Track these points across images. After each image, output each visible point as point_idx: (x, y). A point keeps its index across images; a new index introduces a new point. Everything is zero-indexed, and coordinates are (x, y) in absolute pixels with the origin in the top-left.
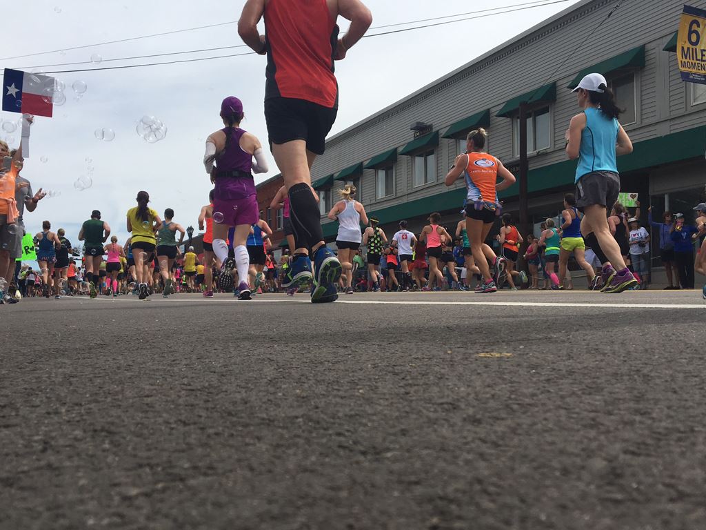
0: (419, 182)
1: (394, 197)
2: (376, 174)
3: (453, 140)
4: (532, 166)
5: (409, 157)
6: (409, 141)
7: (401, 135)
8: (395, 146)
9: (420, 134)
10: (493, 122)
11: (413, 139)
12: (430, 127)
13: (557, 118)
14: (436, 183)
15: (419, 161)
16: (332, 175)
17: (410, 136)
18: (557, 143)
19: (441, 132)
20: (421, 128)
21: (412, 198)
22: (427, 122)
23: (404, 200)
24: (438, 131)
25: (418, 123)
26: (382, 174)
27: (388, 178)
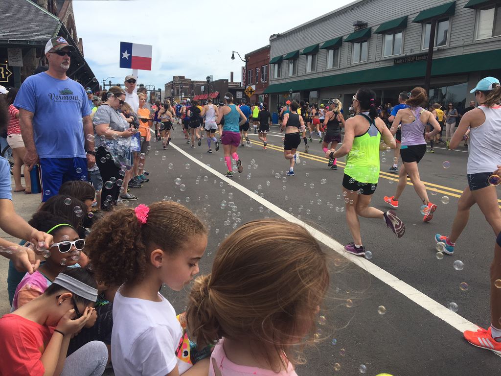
0: (355, 60)
1: (338, 68)
2: (327, 52)
3: (381, 35)
4: (434, 57)
5: (350, 44)
6: (351, 32)
7: (346, 28)
8: (341, 36)
9: (359, 29)
10: (410, 25)
11: (353, 32)
12: (366, 24)
13: (454, 26)
14: (367, 62)
15: (357, 46)
16: (298, 51)
17: (352, 29)
18: (451, 43)
19: (373, 28)
20: (360, 25)
21: (350, 71)
22: (364, 20)
23: (345, 71)
24: (371, 28)
25: (358, 22)
26: (331, 52)
27: (335, 55)
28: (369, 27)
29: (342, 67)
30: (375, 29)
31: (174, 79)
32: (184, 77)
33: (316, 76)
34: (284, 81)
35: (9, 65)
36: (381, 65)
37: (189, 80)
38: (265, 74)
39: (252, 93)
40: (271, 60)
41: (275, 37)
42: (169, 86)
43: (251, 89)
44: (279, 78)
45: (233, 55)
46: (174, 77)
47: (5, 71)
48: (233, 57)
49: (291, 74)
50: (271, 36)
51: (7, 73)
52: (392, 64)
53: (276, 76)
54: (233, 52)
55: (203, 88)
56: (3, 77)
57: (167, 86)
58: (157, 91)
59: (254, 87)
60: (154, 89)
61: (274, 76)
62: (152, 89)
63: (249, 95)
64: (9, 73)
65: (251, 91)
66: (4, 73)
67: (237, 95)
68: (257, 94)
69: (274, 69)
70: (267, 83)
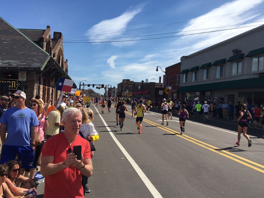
0: (234, 73)
1: (223, 78)
2: (216, 68)
3: (250, 58)
5: (231, 63)
7: (228, 53)
8: (225, 58)
9: (236, 54)
11: (232, 56)
14: (242, 75)
15: (235, 64)
17: (231, 54)
20: (236, 52)
21: (231, 80)
22: (239, 49)
24: (244, 53)
25: (235, 49)
26: (219, 68)
27: (221, 70)
28: (242, 53)
29: (225, 77)
30: (246, 54)
31: (123, 81)
32: (129, 80)
33: (209, 82)
34: (189, 85)
35: (19, 80)
36: (251, 77)
37: (132, 82)
38: (177, 80)
39: (169, 92)
40: (181, 71)
41: (184, 58)
42: (120, 85)
43: (168, 89)
44: (187, 83)
45: (157, 68)
46: (123, 80)
47: (16, 83)
48: (157, 70)
49: (193, 80)
50: (182, 57)
51: (17, 85)
52: (258, 76)
53: (184, 81)
54: (157, 67)
55: (139, 87)
56: (15, 87)
57: (119, 85)
58: (112, 88)
59: (170, 88)
60: (111, 87)
61: (183, 81)
62: (110, 87)
63: (167, 93)
64: (18, 85)
65: (168, 91)
66: (16, 84)
67: (159, 93)
68: (172, 92)
69: (183, 77)
70: (179, 85)
